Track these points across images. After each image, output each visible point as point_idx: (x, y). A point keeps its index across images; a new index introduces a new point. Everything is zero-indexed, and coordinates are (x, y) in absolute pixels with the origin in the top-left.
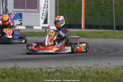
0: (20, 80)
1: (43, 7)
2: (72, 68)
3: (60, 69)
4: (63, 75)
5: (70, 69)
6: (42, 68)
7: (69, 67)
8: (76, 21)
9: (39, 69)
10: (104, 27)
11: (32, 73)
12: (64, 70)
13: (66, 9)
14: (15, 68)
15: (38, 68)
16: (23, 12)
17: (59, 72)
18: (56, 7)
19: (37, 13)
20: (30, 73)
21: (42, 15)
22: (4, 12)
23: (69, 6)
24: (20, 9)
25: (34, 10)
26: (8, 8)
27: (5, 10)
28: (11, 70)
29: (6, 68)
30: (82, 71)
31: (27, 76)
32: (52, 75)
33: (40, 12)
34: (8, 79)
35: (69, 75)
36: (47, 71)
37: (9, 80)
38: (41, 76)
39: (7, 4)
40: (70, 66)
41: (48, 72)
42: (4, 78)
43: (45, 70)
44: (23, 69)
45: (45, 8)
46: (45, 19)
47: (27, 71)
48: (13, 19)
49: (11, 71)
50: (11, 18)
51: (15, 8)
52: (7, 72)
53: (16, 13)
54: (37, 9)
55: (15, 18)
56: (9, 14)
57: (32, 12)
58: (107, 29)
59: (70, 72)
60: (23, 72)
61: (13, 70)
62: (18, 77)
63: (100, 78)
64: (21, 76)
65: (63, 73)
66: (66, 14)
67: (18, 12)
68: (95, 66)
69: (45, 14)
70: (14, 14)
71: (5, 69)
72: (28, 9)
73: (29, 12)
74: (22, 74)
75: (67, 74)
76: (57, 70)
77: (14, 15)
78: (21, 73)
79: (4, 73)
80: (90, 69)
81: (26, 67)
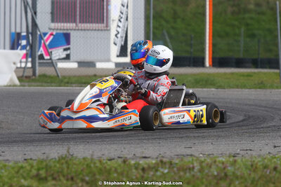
0: (80, 185)
1: (117, 19)
2: (195, 156)
4: (175, 173)
5: (189, 159)
7: (187, 155)
8: (192, 50)
9: (120, 161)
10: (256, 63)
11: (105, 168)
12: (177, 161)
13: (167, 22)
14: (66, 157)
15: (116, 158)
16: (71, 30)
17: (167, 166)
19: (103, 32)
20: (101, 169)
21: (116, 35)
22: (30, 30)
23: (175, 16)
24: (65, 24)
25: (97, 25)
26: (38, 21)
27: (32, 26)
30: (217, 163)
31: (94, 175)
32: (152, 173)
33: (109, 30)
34: (53, 182)
35: (190, 173)
36: (138, 164)
37: (55, 185)
39: (35, 13)
40: (189, 152)
41: (141, 167)
42: (45, 179)
43: (133, 162)
44: (84, 159)
45: (122, 20)
46: (122, 47)
47: (95, 163)
48: (49, 45)
49: (58, 165)
50: (44, 44)
51: (53, 21)
52: (51, 167)
53: (57, 34)
54: (103, 23)
55: (54, 45)
56: (40, 35)
57: (92, 30)
58: (262, 67)
59: (191, 166)
60: (85, 166)
62: (75, 179)
63: (260, 178)
64: (81, 176)
65: (175, 169)
68: (245, 152)
69: (122, 34)
70: (51, 34)
72: (83, 23)
73: (85, 30)
74: (82, 170)
75: (186, 169)
76: (161, 161)
77: (52, 37)
78: (80, 168)
79: (43, 168)
80: (236, 158)
81: (92, 155)
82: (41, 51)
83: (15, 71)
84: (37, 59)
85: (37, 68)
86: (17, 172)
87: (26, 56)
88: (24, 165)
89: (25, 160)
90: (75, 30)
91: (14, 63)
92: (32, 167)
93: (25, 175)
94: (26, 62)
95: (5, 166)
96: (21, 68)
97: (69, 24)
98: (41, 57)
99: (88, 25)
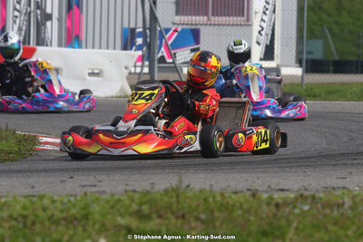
0: (193, 224)
1: (262, 11)
2: (348, 189)
3: (312, 193)
4: (319, 211)
5: (339, 192)
6: (257, 191)
7: (339, 188)
9: (248, 193)
11: (228, 203)
12: (322, 195)
13: (329, 15)
14: (178, 188)
15: (245, 190)
16: (201, 25)
17: (309, 201)
18: (300, 10)
19: (244, 28)
20: (222, 205)
21: (260, 32)
22: (148, 26)
24: (194, 18)
25: (235, 18)
26: (159, 14)
27: (151, 19)
28: (166, 195)
29: (152, 188)
31: (212, 212)
32: (288, 210)
33: (251, 25)
34: (158, 221)
35: (338, 210)
36: (271, 198)
37: (160, 225)
38: (256, 214)
39: (155, 3)
40: (341, 183)
41: (274, 203)
42: (147, 217)
43: (265, 196)
44: (201, 191)
45: (268, 12)
46: (267, 47)
47: (214, 197)
48: (171, 45)
49: (166, 199)
50: (166, 43)
51: (178, 13)
52: (156, 201)
53: (183, 30)
54: (243, 16)
55: (178, 44)
56: (161, 31)
57: (229, 25)
59: (341, 201)
60: (201, 201)
61: (174, 194)
62: (187, 216)
64: (195, 213)
65: (319, 206)
66: (330, 30)
67: (187, 24)
69: (267, 30)
70: (176, 31)
71: (148, 192)
72: (217, 15)
73: (219, 25)
74: (198, 206)
76: (302, 196)
77: (176, 34)
78: (194, 203)
79: (146, 203)
81: (211, 186)
82: (163, 52)
83: (128, 79)
84: (156, 62)
85: (156, 74)
86: (113, 207)
87: (141, 59)
88: (122, 198)
89: (126, 192)
90: (206, 25)
91: (126, 68)
92: (132, 200)
93: (122, 210)
94: (142, 67)
95: (97, 199)
96: (135, 73)
97: (198, 18)
98: (162, 60)
99: (227, 18)
